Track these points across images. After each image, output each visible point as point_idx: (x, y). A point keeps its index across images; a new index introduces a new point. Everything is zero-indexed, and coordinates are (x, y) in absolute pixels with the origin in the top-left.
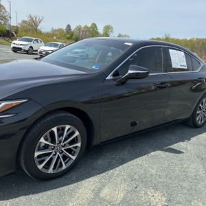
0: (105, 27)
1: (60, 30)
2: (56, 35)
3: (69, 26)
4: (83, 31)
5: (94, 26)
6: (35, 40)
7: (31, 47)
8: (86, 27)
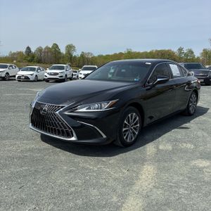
0: (67, 47)
1: (20, 53)
2: (16, 59)
3: (28, 48)
4: (45, 52)
5: (56, 46)
6: (10, 66)
7: (7, 73)
8: (47, 48)
